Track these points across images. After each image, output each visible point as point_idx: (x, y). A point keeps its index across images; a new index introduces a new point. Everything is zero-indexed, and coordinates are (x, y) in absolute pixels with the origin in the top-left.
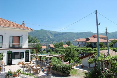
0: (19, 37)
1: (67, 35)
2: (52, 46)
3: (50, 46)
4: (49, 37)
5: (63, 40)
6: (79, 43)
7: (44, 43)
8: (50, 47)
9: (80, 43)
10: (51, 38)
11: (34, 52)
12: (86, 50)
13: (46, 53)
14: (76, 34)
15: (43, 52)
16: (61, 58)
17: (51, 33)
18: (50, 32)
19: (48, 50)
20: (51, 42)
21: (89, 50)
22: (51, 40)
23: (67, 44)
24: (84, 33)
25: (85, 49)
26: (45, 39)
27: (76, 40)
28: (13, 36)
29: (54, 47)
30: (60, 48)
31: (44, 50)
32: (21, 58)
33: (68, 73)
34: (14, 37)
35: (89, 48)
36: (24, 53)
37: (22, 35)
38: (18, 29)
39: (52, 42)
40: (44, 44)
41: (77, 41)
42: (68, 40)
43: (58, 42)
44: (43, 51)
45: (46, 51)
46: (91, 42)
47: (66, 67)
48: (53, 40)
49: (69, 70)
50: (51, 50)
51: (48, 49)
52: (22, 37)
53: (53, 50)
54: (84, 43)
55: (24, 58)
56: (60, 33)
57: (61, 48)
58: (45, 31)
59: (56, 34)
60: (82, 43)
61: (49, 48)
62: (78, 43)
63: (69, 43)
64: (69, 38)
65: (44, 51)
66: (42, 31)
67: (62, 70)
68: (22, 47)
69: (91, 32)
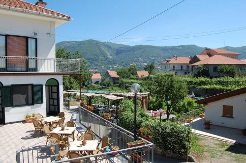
0: (27, 38)
1: (143, 52)
2: (113, 74)
3: (108, 73)
4: (105, 56)
5: (135, 62)
6: (174, 67)
7: (96, 69)
8: (109, 76)
9: (177, 67)
10: (110, 57)
11: (74, 85)
12: (195, 83)
13: (100, 89)
14: (163, 49)
15: (94, 87)
16: (140, 100)
17: (110, 47)
18: (108, 46)
19: (105, 82)
20: (110, 66)
21: (202, 83)
22: (110, 62)
23: (146, 69)
24: (181, 48)
25: (192, 80)
26: (97, 60)
27: (168, 61)
28: (6, 36)
29: (117, 76)
30: (131, 79)
31: (97, 83)
32: (33, 104)
33: (183, 150)
34: (9, 38)
35: (202, 79)
36: (44, 88)
37: (36, 34)
38: (23, 12)
39: (112, 67)
40: (95, 71)
41: (170, 62)
42: (146, 62)
43: (124, 66)
44: (93, 84)
45: (101, 84)
46: (205, 65)
47: (176, 132)
48: (113, 62)
49: (186, 140)
50: (112, 83)
51: (105, 79)
52: (36, 39)
53: (116, 81)
54: (185, 68)
55: (42, 102)
56: (128, 47)
57: (133, 79)
58: (97, 44)
59: (121, 51)
60: (182, 67)
61: (108, 79)
62: (172, 67)
63: (150, 68)
64: (148, 58)
65: (95, 85)
66: (90, 42)
67: (163, 139)
68: (36, 69)
69: (194, 45)
